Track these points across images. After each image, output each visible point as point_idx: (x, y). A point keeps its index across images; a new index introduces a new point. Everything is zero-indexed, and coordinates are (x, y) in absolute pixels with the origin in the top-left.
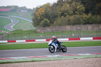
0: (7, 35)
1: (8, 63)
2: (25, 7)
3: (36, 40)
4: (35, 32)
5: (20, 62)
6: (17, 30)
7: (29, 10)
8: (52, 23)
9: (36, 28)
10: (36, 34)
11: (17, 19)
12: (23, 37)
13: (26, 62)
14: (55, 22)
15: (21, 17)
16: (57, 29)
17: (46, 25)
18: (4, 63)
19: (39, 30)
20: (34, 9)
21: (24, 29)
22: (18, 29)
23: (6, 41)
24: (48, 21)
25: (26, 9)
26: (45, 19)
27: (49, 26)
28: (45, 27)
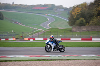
0: (43, 33)
1: (44, 60)
2: (62, 6)
3: (72, 39)
4: (71, 31)
5: (56, 60)
6: (53, 29)
7: (66, 9)
8: (88, 22)
9: (72, 27)
10: (72, 33)
11: (54, 17)
12: (59, 36)
13: (62, 60)
14: (92, 22)
15: (58, 15)
16: (93, 29)
17: (82, 24)
18: (41, 60)
19: (74, 29)
20: (71, 8)
21: (60, 28)
22: (54, 27)
23: (42, 39)
24: (85, 21)
25: (63, 8)
26: (82, 19)
27: (85, 25)
28: (81, 26)
